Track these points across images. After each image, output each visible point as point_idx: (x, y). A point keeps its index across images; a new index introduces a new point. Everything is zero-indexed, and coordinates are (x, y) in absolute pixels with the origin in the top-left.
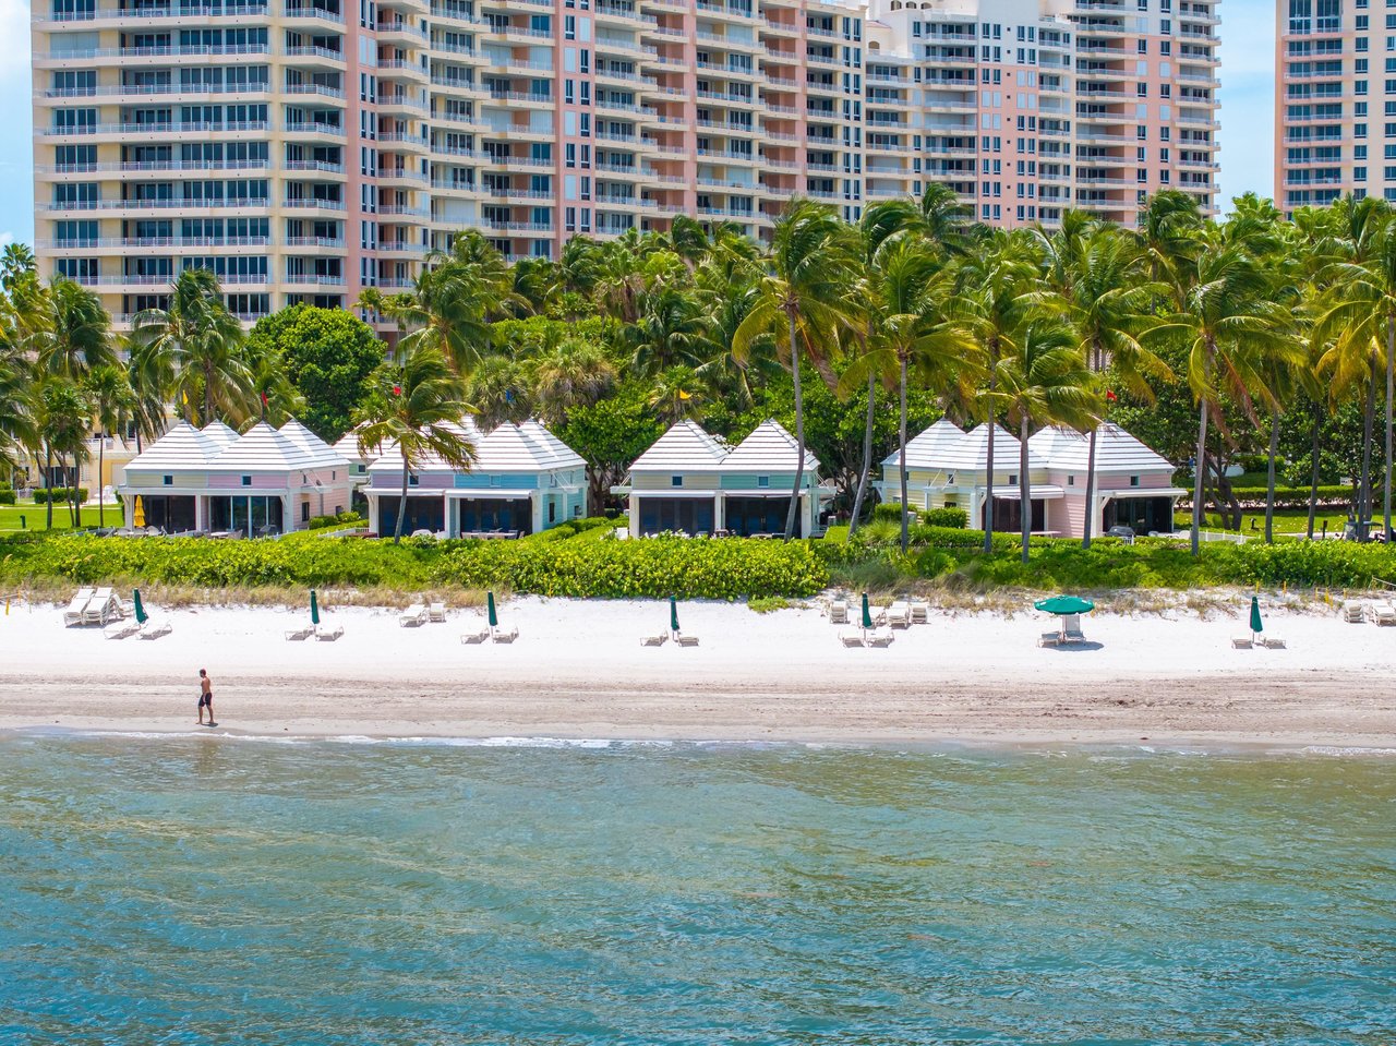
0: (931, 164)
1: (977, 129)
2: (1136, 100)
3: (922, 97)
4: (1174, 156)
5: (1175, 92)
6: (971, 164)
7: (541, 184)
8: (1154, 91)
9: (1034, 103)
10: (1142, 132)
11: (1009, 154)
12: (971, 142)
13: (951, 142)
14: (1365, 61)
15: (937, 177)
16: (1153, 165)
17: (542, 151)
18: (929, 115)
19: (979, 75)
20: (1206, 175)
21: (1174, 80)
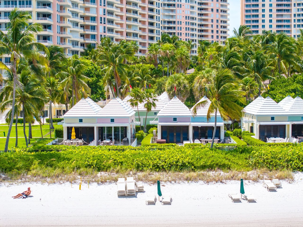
0: (165, 28)
1: (176, 19)
2: (211, 13)
3: (162, 10)
4: (219, 27)
5: (219, 11)
6: (174, 28)
7: (93, 28)
8: (215, 10)
9: (189, 13)
10: (212, 21)
11: (183, 25)
12: (174, 22)
13: (169, 22)
14: (264, 4)
15: (166, 31)
16: (215, 29)
17: (93, 19)
18: (164, 15)
19: (176, 5)
20: (226, 32)
21: (219, 8)
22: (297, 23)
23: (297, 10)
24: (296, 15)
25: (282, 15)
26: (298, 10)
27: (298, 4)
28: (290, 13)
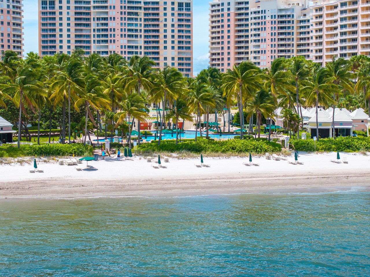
4: (11, 41)
5: (11, 24)
8: (5, 24)
10: (2, 35)
14: (62, 18)
16: (6, 44)
20: (20, 47)
21: (11, 21)
22: (96, 39)
23: (96, 24)
24: (96, 30)
25: (81, 30)
26: (98, 24)
27: (97, 18)
28: (89, 28)
